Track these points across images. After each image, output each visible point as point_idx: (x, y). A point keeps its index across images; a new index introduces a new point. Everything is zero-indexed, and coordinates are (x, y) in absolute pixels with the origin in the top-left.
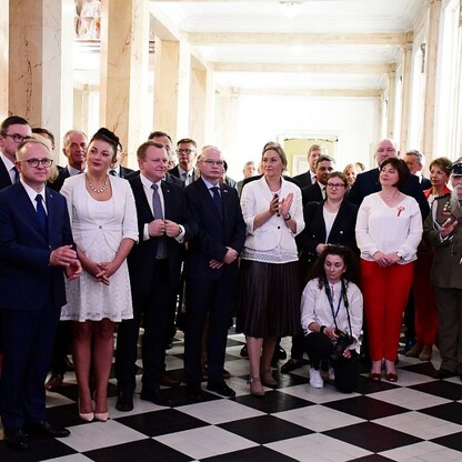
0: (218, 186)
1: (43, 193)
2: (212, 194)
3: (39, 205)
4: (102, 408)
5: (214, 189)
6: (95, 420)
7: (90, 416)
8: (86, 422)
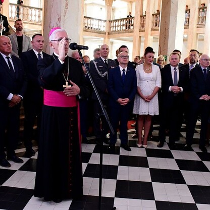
0: (207, 69)
1: (126, 69)
2: (203, 72)
3: (124, 73)
4: (145, 143)
5: (205, 70)
6: (142, 147)
7: (140, 146)
8: (138, 147)
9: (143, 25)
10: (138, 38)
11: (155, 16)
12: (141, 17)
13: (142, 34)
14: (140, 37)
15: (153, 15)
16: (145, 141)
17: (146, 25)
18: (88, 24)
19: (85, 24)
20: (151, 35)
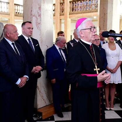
9: (62, 10)
10: (59, 21)
11: (71, 3)
12: (61, 3)
13: (62, 17)
14: (61, 20)
15: (70, 2)
16: (112, 104)
17: (65, 10)
18: (17, 10)
19: (15, 10)
20: (70, 18)
